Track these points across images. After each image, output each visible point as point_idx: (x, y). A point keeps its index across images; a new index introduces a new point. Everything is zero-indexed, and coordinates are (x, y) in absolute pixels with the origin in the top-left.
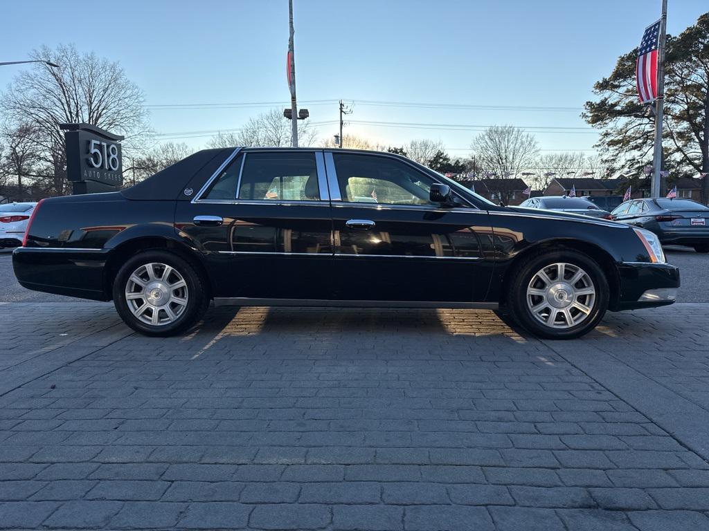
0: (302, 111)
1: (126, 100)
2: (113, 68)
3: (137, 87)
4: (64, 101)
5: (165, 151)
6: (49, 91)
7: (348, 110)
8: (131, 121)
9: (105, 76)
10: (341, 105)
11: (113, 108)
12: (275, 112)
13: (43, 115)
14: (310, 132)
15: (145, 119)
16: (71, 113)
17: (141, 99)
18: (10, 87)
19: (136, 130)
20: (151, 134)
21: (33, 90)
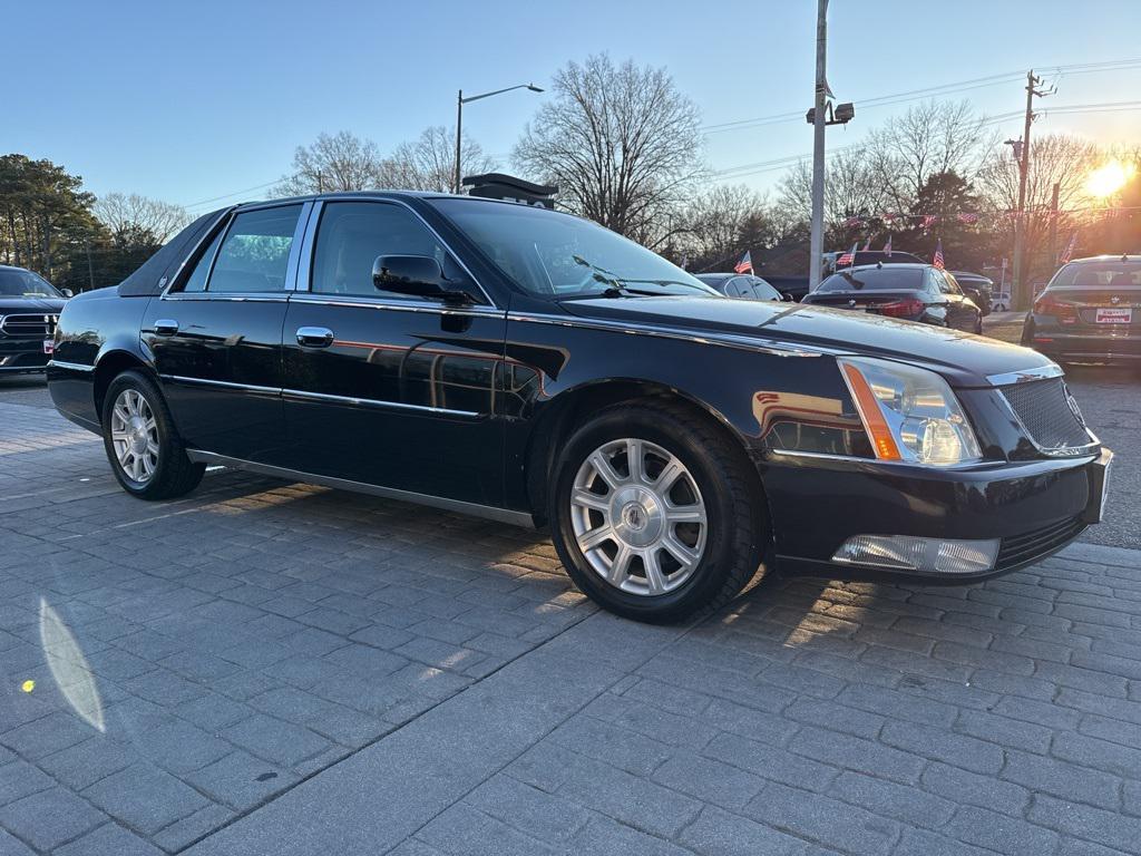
0: (841, 109)
1: (675, 126)
2: (658, 77)
3: (689, 103)
4: (593, 139)
5: (715, 200)
6: (575, 127)
7: (1046, 87)
8: (680, 158)
9: (647, 92)
10: (1031, 79)
11: (657, 139)
12: (918, 112)
13: (567, 163)
14: (987, 138)
15: (698, 151)
16: (601, 156)
17: (696, 120)
18: (528, 130)
19: (685, 172)
20: (707, 174)
21: (556, 129)
